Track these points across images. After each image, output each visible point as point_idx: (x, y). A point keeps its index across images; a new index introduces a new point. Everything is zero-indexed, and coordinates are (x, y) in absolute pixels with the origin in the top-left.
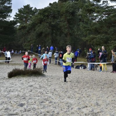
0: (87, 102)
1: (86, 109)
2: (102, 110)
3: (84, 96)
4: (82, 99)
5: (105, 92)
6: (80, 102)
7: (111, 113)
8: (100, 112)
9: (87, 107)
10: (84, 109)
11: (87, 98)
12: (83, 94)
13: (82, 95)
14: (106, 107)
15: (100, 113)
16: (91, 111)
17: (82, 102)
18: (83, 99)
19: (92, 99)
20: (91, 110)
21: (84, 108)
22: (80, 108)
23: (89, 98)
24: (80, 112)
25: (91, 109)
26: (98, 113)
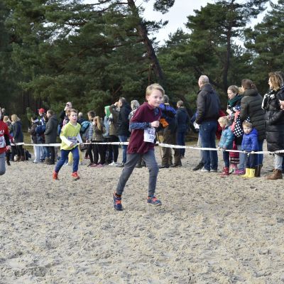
0: (23, 243)
1: (17, 259)
2: (59, 258)
3: (17, 227)
4: (11, 234)
5: (71, 214)
6: (5, 242)
7: (80, 265)
8: (53, 265)
9: (21, 254)
10: (13, 260)
11: (24, 232)
12: (15, 223)
13: (13, 225)
14: (69, 251)
15: (53, 268)
16: (31, 265)
17: (9, 244)
18: (15, 234)
19: (36, 234)
20: (30, 261)
21: (13, 257)
22: (5, 257)
23: (29, 232)
24: (4, 269)
25: (32, 258)
26: (48, 266)
